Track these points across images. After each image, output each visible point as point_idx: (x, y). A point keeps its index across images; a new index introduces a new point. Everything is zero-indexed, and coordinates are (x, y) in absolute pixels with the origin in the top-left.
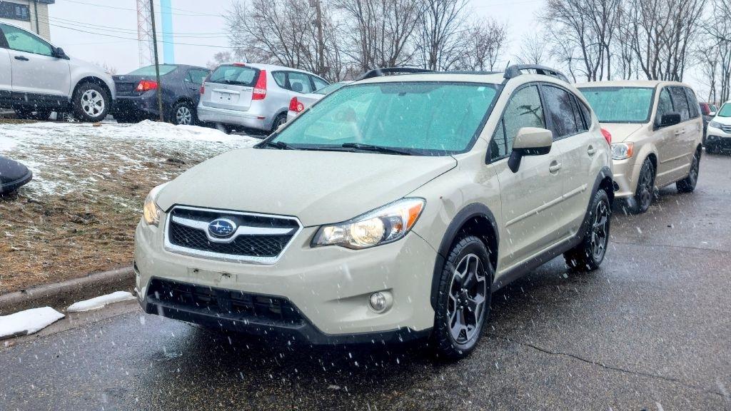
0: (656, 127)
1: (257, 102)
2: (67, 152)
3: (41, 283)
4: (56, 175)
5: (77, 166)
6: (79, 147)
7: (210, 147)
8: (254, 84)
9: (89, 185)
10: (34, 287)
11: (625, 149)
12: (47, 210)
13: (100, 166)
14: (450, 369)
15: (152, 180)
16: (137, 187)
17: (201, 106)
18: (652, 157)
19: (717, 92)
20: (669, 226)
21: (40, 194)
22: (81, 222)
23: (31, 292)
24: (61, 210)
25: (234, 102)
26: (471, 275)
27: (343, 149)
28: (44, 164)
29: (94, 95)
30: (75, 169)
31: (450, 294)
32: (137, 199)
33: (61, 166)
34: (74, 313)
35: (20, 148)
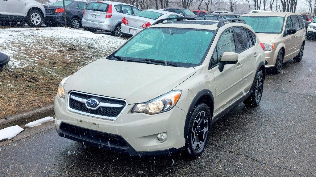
0: (285, 35)
1: (108, 19)
2: (24, 45)
3: (14, 114)
4: (21, 57)
5: (29, 53)
6: (30, 43)
7: (87, 41)
8: (107, 10)
9: (34, 62)
10: (11, 116)
11: (271, 46)
12: (16, 76)
13: (39, 52)
14: (192, 163)
15: (62, 59)
16: (55, 63)
17: (83, 20)
18: (283, 49)
19: (312, 9)
20: (289, 81)
21: (13, 67)
22: (30, 82)
23: (10, 119)
24: (22, 75)
25: (98, 19)
26: (202, 120)
27: (146, 61)
28: (14, 52)
29: (36, 15)
30: (28, 54)
31: (192, 130)
32: (56, 69)
33: (22, 53)
34: (28, 128)
35: (4, 43)
